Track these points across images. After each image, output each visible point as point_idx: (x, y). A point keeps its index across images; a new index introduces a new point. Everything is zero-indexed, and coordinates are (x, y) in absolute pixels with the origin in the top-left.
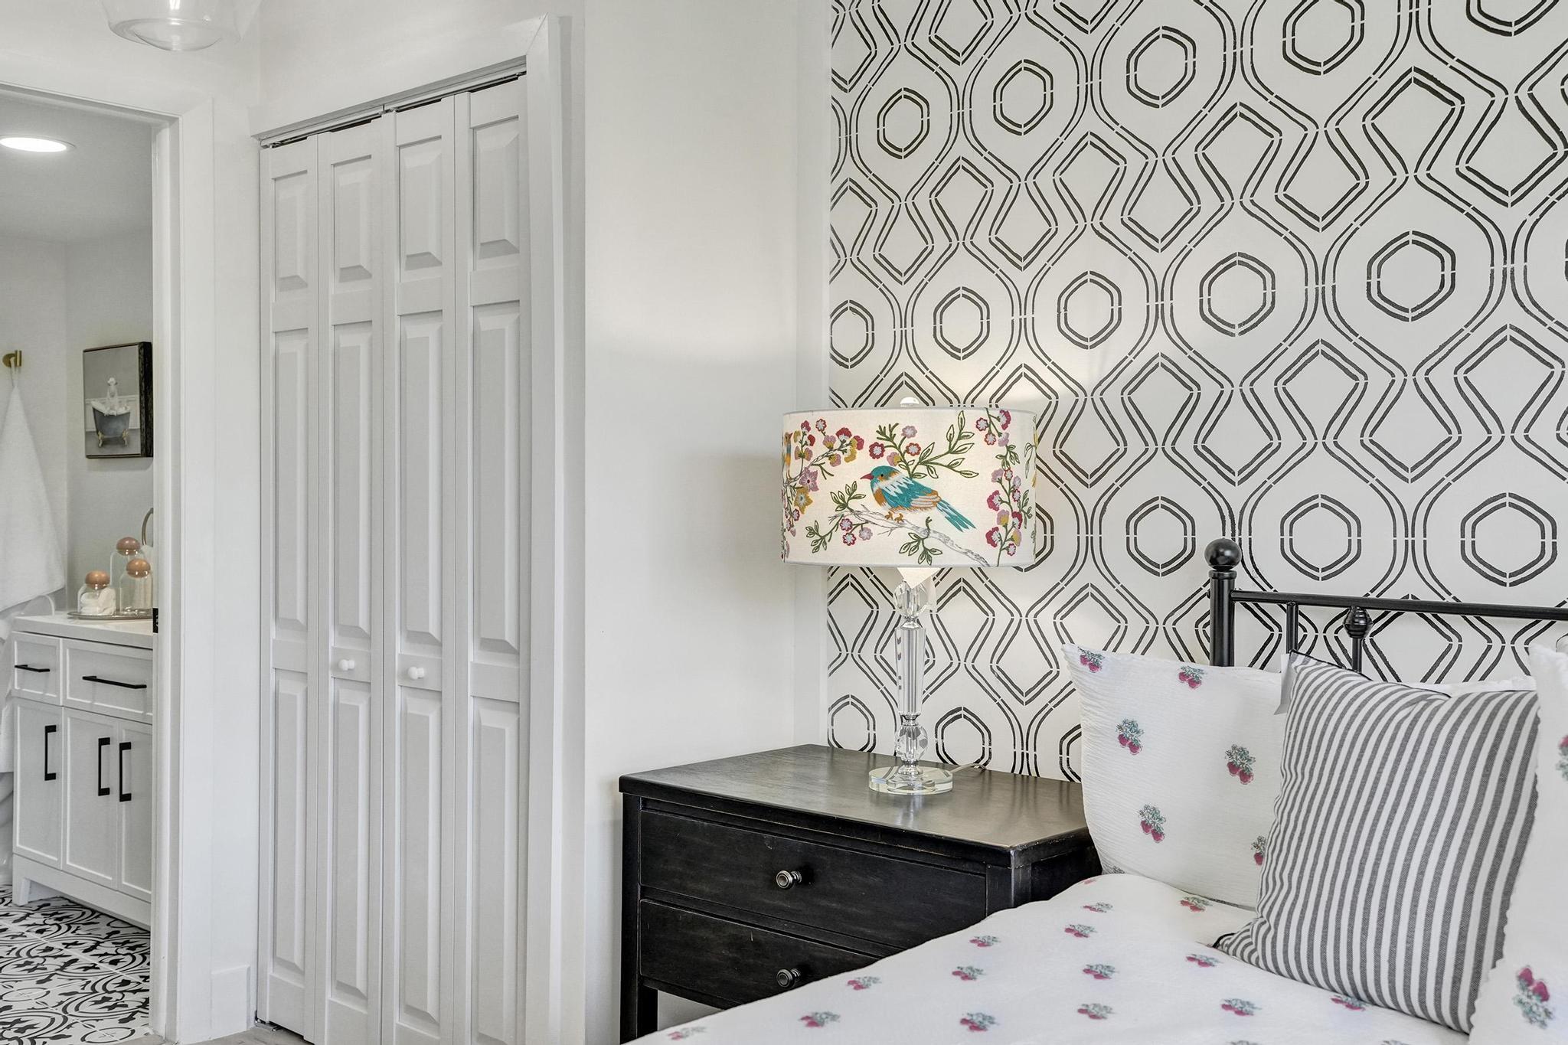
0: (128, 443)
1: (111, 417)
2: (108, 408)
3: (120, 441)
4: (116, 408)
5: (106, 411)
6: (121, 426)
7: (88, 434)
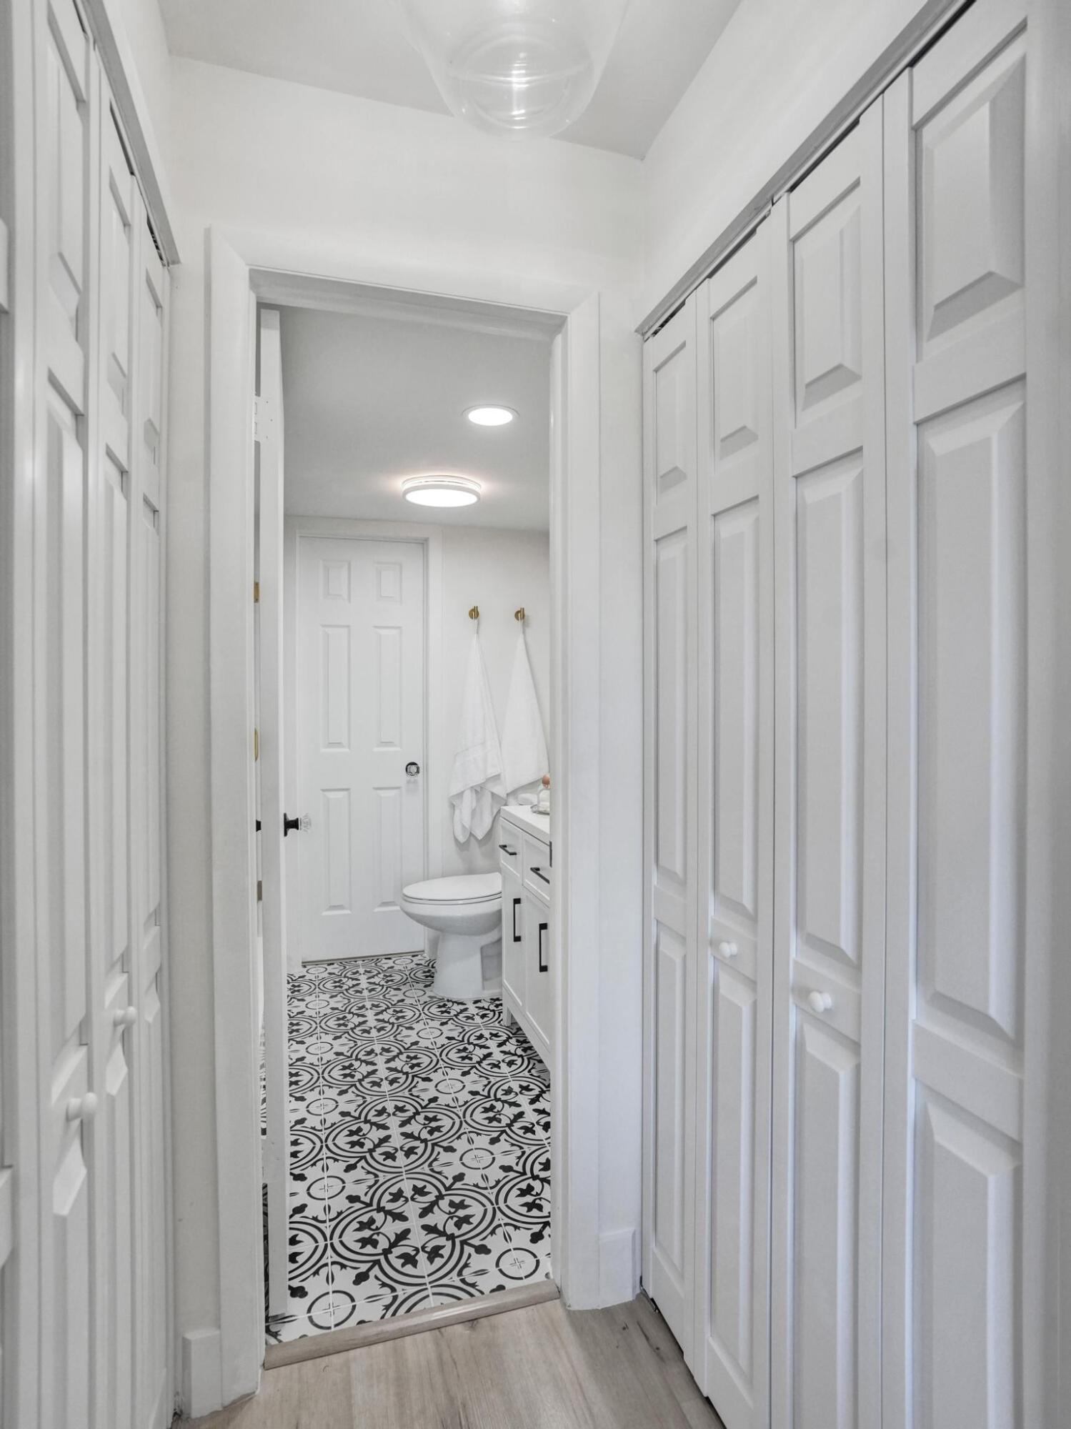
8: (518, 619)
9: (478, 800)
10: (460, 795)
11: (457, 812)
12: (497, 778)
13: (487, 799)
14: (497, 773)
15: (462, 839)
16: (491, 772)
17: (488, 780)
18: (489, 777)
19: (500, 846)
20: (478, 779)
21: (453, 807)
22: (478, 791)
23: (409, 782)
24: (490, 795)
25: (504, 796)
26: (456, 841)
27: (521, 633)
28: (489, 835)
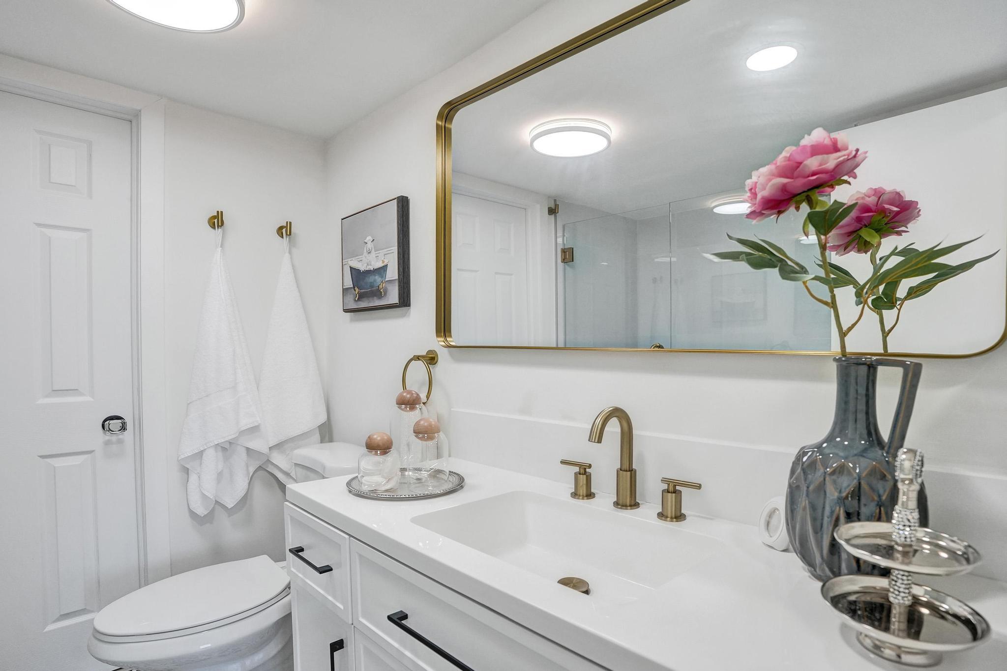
0: (385, 294)
1: (368, 272)
2: (365, 265)
3: (378, 293)
4: (373, 263)
5: (362, 267)
6: (378, 279)
7: (345, 291)
8: (282, 237)
9: (226, 459)
10: (200, 454)
11: (193, 478)
12: (254, 430)
13: (240, 458)
14: (257, 424)
15: (201, 511)
16: (246, 423)
17: (242, 433)
18: (243, 429)
19: (290, 550)
20: (225, 433)
21: (186, 471)
22: (226, 449)
23: (108, 442)
24: (243, 451)
25: (265, 450)
26: (193, 515)
27: (287, 254)
28: (245, 500)
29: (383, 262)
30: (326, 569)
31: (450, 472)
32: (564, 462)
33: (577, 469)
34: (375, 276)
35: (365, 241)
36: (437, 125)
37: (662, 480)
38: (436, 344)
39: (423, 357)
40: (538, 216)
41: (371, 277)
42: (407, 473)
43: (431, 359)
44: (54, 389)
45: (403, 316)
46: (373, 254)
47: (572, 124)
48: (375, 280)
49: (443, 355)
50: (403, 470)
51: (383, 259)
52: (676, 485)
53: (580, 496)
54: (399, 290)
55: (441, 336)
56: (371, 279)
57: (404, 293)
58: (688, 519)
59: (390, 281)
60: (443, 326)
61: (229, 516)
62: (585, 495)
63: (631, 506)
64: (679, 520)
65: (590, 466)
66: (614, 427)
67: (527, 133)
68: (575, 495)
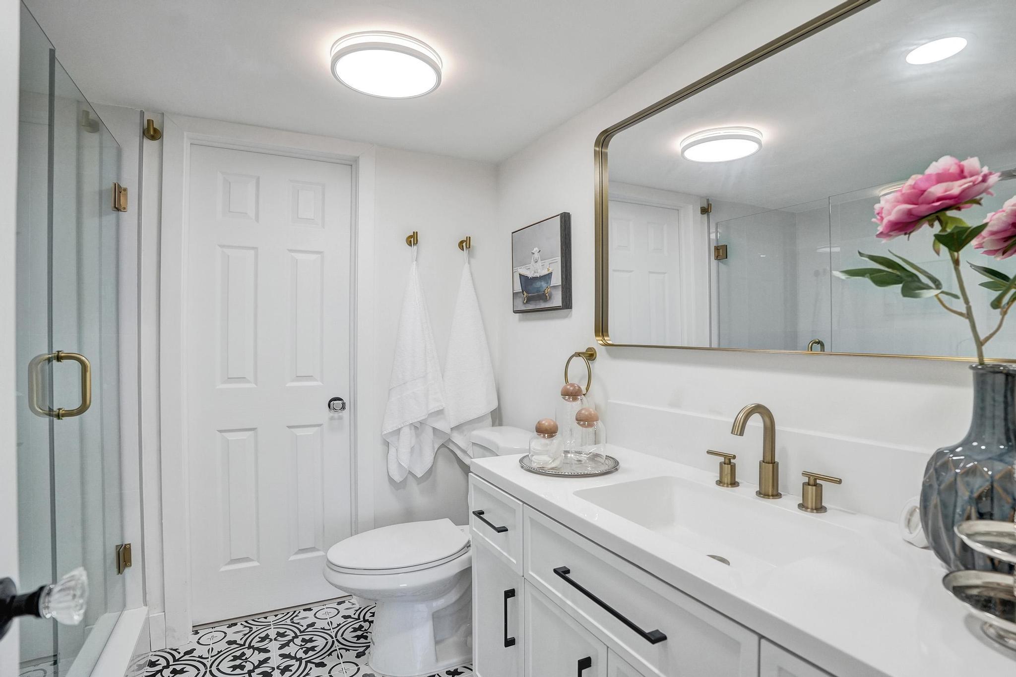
0: (551, 298)
1: (535, 279)
2: (533, 272)
3: (544, 297)
4: (539, 271)
5: (530, 274)
6: (543, 284)
7: (515, 295)
8: (463, 250)
9: (418, 436)
10: (398, 431)
11: (392, 450)
12: (440, 413)
13: (428, 435)
14: (441, 408)
15: (397, 478)
16: (433, 407)
17: (431, 415)
18: (430, 412)
19: (474, 513)
20: (418, 414)
21: (387, 444)
22: (418, 427)
23: (332, 419)
24: (431, 430)
25: (448, 431)
26: (391, 480)
27: (467, 265)
28: (430, 472)
29: (548, 270)
30: (503, 530)
31: (606, 456)
32: (709, 452)
33: (722, 459)
34: (541, 282)
35: (533, 252)
36: (595, 151)
37: (803, 473)
38: (596, 343)
39: (583, 353)
40: (691, 215)
41: (537, 283)
42: (569, 455)
43: (590, 355)
44: (298, 375)
45: (566, 317)
46: (540, 263)
47: (722, 133)
48: (541, 286)
49: (601, 351)
50: (566, 452)
51: (548, 267)
52: (816, 479)
53: (724, 484)
54: (562, 295)
55: (599, 336)
56: (538, 284)
57: (566, 297)
58: (829, 511)
59: (554, 287)
60: (601, 328)
61: (418, 484)
62: (729, 483)
63: (773, 496)
64: (819, 511)
65: (734, 457)
66: (756, 423)
67: (677, 144)
68: (720, 483)
